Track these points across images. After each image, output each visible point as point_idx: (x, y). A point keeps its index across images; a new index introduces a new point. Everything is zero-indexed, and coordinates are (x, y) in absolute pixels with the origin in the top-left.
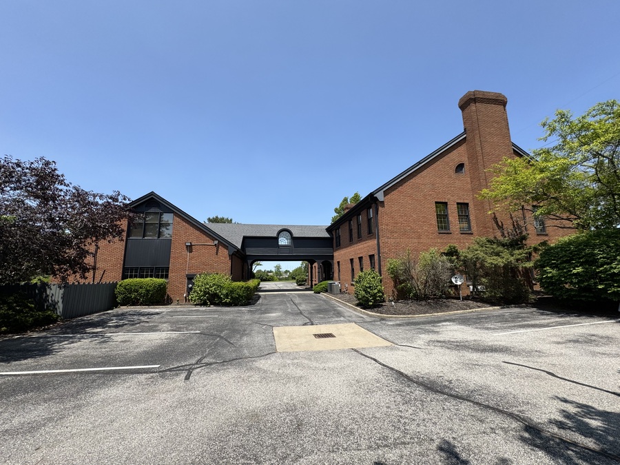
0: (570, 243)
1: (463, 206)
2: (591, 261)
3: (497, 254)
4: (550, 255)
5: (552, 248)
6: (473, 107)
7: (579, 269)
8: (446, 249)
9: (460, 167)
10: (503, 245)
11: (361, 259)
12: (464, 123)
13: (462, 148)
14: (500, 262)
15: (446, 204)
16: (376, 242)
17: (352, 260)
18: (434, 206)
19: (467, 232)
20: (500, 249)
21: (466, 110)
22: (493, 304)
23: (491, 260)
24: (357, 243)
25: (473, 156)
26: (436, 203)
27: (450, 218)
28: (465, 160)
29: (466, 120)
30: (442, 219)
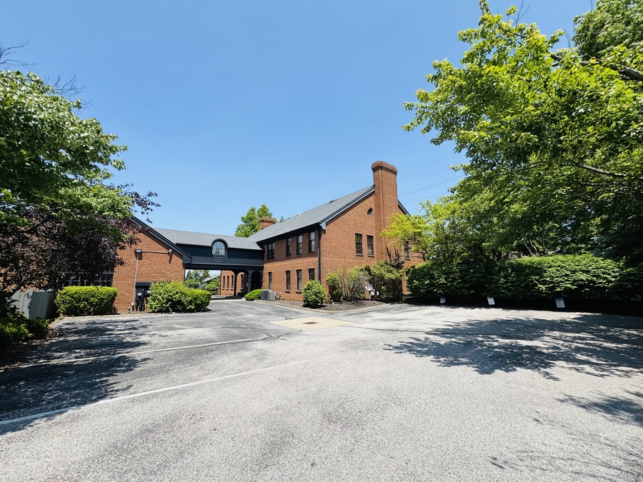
0: (424, 267)
1: (370, 238)
2: (432, 277)
3: (391, 272)
4: (415, 274)
5: (416, 270)
6: (380, 172)
7: (428, 282)
8: (363, 266)
9: (370, 210)
10: (393, 266)
11: (298, 271)
12: (374, 181)
13: (372, 198)
14: (393, 277)
15: (361, 235)
16: (317, 259)
17: (288, 272)
18: (355, 236)
19: (371, 256)
20: (391, 268)
21: (376, 173)
22: (387, 303)
23: (388, 276)
24: (294, 258)
25: (378, 205)
26: (356, 234)
27: (363, 246)
28: (373, 206)
29: (376, 179)
30: (359, 245)
